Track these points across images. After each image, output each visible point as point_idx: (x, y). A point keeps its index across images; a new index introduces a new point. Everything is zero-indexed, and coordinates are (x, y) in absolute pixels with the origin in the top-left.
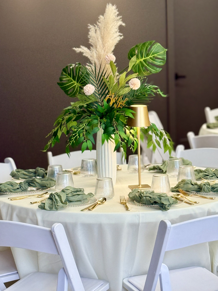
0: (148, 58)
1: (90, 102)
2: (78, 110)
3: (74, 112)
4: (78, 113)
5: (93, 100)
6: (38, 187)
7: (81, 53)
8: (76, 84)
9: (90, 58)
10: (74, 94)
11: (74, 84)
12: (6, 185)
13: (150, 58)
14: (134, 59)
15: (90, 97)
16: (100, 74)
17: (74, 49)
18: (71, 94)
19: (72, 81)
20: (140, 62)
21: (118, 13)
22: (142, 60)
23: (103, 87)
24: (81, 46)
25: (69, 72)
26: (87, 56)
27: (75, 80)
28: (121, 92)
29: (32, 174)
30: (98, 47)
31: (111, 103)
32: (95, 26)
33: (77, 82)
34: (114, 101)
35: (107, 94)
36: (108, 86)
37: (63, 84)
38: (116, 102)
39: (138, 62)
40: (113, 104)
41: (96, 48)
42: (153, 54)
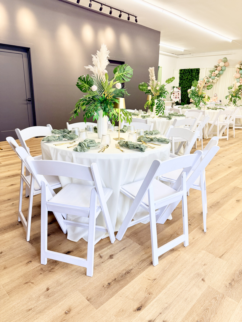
0: (124, 73)
1: (95, 95)
2: (88, 99)
3: (86, 100)
4: (88, 101)
5: (96, 94)
6: (68, 138)
7: (89, 69)
8: (87, 86)
9: (94, 72)
10: (86, 91)
11: (85, 85)
12: (51, 137)
13: (125, 73)
14: (117, 73)
15: (95, 93)
16: (100, 80)
17: (85, 67)
18: (84, 90)
19: (84, 84)
20: (120, 75)
21: (107, 49)
22: (121, 74)
23: (101, 88)
24: (89, 65)
25: (82, 79)
26: (92, 71)
27: (86, 83)
28: (110, 91)
29: (62, 132)
30: (98, 66)
31: (105, 96)
32: (95, 56)
33: (87, 84)
34: (107, 95)
35: (103, 91)
36: (104, 87)
37: (79, 85)
38: (108, 96)
39: (119, 75)
40: (106, 97)
41: (97, 66)
42: (127, 71)
